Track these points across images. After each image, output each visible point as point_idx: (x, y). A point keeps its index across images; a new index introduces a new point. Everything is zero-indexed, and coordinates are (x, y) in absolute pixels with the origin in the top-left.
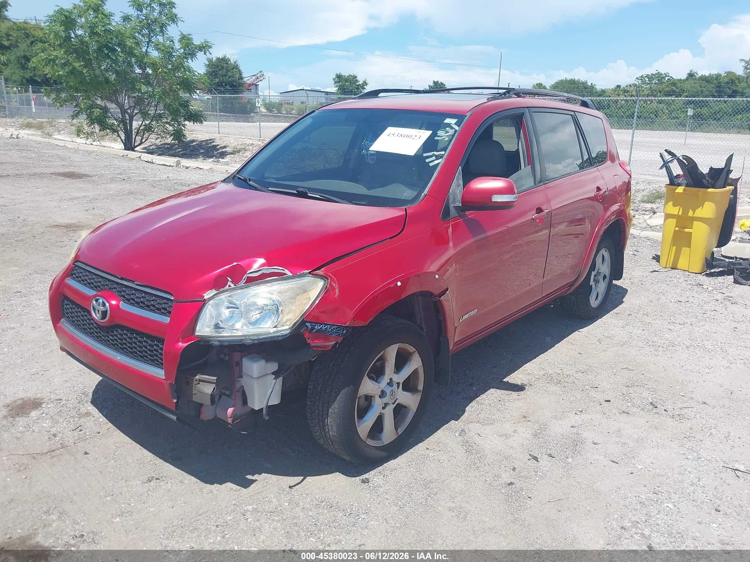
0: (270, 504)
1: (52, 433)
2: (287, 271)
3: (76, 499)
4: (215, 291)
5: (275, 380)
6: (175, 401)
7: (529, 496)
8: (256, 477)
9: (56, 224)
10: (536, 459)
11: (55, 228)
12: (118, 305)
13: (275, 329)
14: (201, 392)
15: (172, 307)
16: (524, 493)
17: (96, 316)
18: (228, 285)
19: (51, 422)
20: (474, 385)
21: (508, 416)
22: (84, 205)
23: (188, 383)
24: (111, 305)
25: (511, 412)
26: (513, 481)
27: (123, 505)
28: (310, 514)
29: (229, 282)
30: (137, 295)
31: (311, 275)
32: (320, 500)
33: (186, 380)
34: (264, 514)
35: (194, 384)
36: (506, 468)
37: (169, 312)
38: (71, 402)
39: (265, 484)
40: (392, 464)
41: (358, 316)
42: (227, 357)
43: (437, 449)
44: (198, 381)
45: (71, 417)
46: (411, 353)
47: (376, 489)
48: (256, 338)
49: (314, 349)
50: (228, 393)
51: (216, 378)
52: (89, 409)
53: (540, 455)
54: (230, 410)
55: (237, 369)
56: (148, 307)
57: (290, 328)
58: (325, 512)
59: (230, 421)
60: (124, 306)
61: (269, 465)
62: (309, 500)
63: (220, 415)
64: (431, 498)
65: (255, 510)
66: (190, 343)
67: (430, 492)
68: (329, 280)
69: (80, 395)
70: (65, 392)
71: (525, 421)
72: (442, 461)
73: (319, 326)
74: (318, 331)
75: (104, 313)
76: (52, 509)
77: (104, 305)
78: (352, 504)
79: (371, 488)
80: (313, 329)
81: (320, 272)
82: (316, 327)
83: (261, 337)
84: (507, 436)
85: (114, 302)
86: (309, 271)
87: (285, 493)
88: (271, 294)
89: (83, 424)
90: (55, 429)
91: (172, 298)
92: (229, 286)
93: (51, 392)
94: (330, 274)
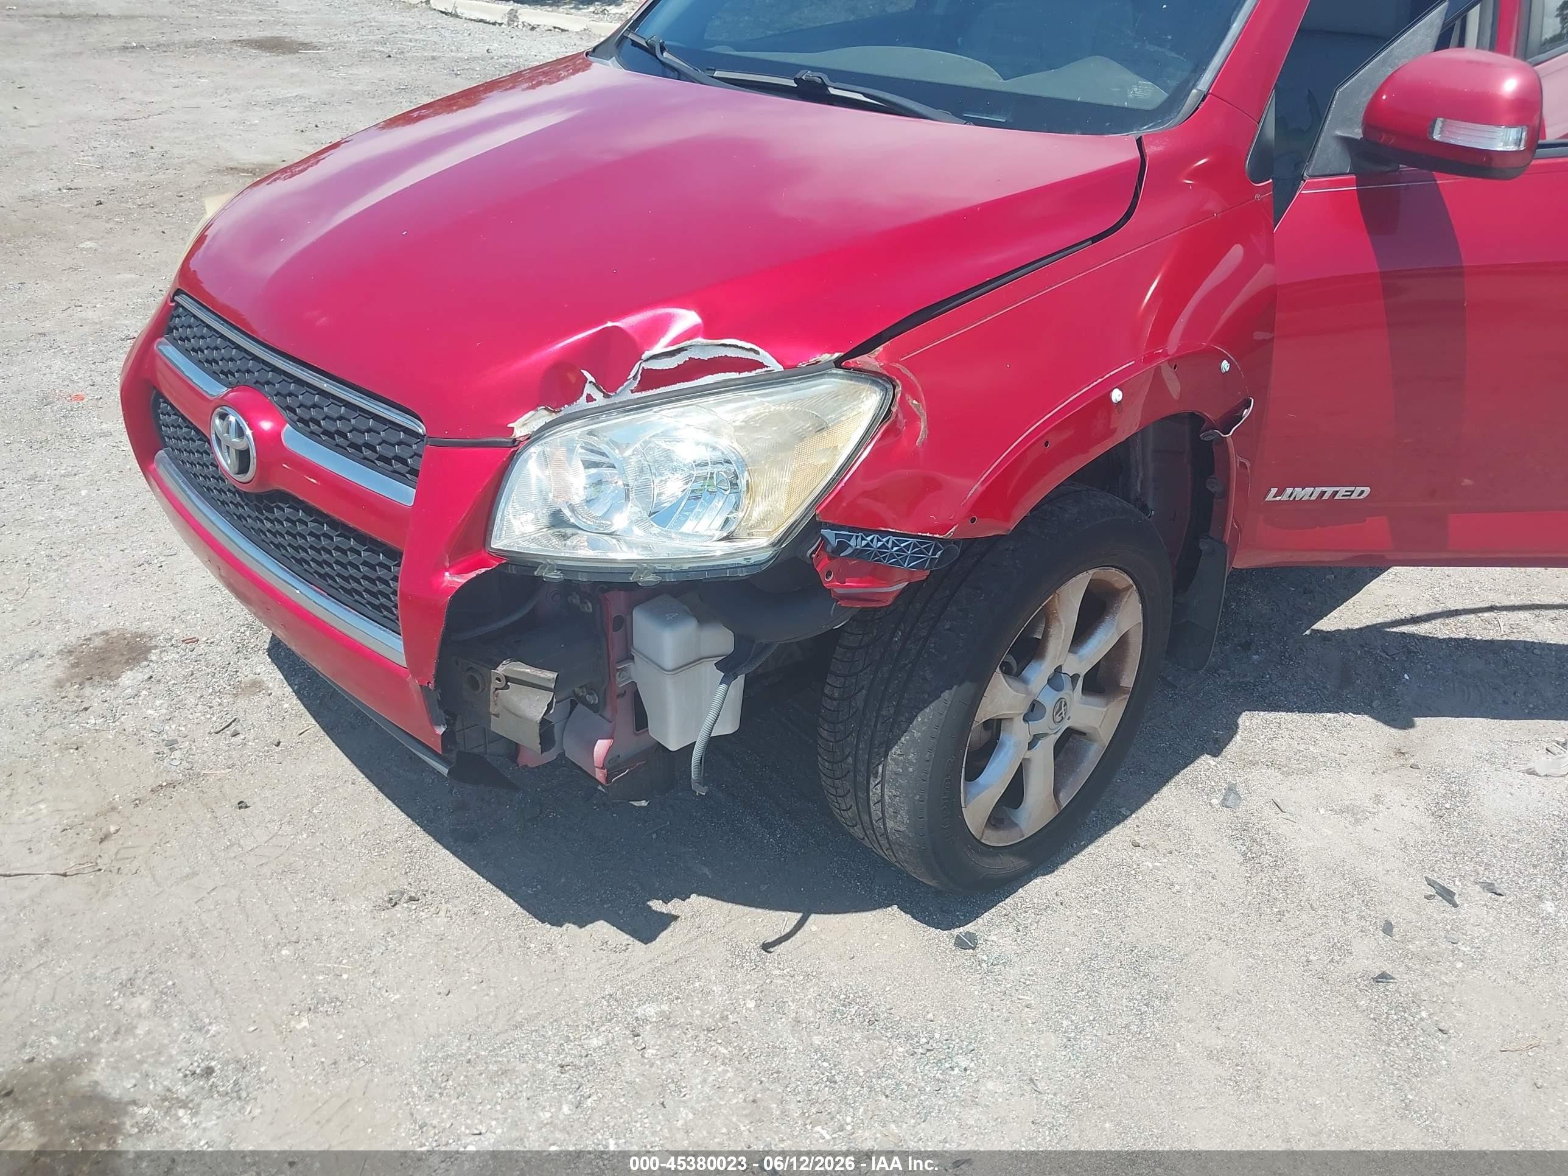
0: (707, 1003)
1: (165, 736)
2: (764, 356)
3: (204, 946)
4: (545, 412)
5: (723, 686)
6: (441, 730)
7: (1442, 1026)
8: (674, 907)
9: (231, 164)
10: (1447, 895)
11: (229, 174)
12: (275, 436)
13: (727, 547)
14: (513, 714)
15: (420, 456)
16: (1424, 1014)
17: (226, 462)
18: (585, 395)
19: (165, 706)
20: (1253, 648)
21: (1355, 748)
22: (297, 118)
23: (475, 685)
24: (258, 435)
25: (1360, 734)
26: (1388, 968)
27: (321, 978)
28: (817, 1040)
29: (587, 386)
30: (325, 409)
31: (841, 371)
32: (843, 996)
33: (470, 673)
34: (691, 1033)
35: (492, 687)
36: (1363, 923)
37: (414, 472)
38: (219, 649)
39: (694, 933)
40: (1039, 888)
41: (984, 506)
42: (590, 605)
43: (1163, 846)
44: (504, 680)
45: (214, 691)
46: (1117, 590)
47: (996, 969)
48: (668, 567)
49: (843, 603)
50: (592, 699)
51: (555, 675)
52: (258, 671)
53: (1457, 883)
54: (602, 746)
55: (616, 637)
56: (355, 450)
57: (773, 545)
58: (858, 1036)
59: (600, 775)
60: (294, 440)
61: (706, 870)
62: (812, 993)
63: (574, 754)
64: (1155, 1013)
65: (666, 1017)
66: (473, 575)
67: (1150, 992)
68: (899, 389)
69: (242, 630)
70: (207, 619)
71: (1403, 765)
72: (1177, 887)
73: (863, 539)
74: (858, 553)
75: (243, 456)
76: (141, 975)
77: (240, 433)
78: (930, 1016)
79: (984, 965)
80: (842, 546)
81: (870, 360)
82: (852, 543)
83: (686, 567)
84: (1353, 813)
85: (266, 425)
86: (837, 355)
87: (747, 966)
88: (716, 432)
89: (241, 714)
90: (173, 727)
91: (420, 431)
92: (590, 399)
93: (174, 618)
94: (905, 371)
